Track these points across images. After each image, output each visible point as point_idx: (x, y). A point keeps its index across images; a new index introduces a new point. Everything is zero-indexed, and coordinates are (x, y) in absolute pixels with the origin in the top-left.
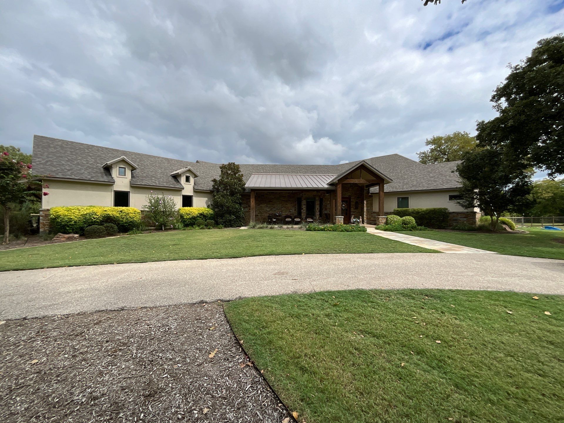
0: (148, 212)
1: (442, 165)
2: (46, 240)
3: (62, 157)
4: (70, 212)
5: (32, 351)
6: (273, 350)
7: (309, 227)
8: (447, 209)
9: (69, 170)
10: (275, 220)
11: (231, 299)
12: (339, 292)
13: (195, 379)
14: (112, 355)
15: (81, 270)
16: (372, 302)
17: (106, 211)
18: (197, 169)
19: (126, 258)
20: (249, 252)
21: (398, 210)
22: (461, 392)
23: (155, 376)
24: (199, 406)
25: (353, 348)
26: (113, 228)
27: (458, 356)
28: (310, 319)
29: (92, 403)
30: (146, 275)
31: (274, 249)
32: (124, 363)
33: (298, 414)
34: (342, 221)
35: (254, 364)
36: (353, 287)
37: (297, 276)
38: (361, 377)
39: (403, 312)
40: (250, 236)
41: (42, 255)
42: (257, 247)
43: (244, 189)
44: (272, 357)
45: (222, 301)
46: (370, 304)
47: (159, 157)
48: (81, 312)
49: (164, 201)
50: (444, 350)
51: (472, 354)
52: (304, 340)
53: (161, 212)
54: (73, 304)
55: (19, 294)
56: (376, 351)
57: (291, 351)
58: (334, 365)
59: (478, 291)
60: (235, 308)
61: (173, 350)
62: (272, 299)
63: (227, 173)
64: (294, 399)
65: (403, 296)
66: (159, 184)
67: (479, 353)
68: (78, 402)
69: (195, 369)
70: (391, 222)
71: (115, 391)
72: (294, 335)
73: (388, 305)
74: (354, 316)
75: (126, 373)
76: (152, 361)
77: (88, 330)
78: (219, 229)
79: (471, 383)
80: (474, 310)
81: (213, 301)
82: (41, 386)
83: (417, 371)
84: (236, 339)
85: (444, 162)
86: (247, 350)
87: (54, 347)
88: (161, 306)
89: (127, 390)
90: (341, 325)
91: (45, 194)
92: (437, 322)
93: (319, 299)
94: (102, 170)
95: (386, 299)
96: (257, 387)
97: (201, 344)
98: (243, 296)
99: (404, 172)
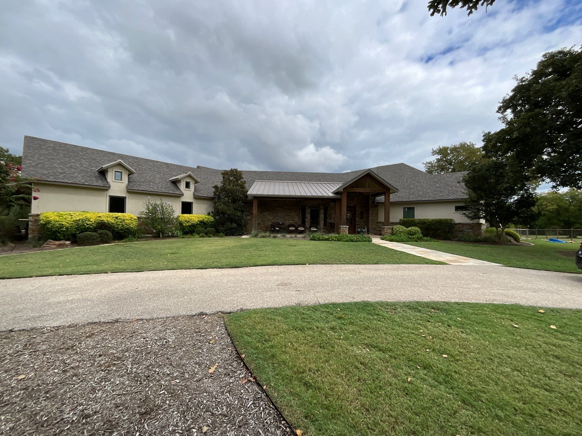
0: (145, 218)
1: (448, 175)
2: (35, 247)
3: (53, 159)
4: (61, 218)
5: (19, 365)
6: (276, 365)
7: (313, 237)
8: (453, 220)
9: (61, 174)
10: (278, 229)
11: (232, 311)
12: (344, 304)
13: (194, 395)
14: (106, 370)
15: (72, 279)
16: (378, 315)
17: (100, 217)
18: (197, 175)
19: (121, 267)
20: (253, 261)
21: (404, 221)
22: (468, 407)
23: (151, 392)
24: (198, 424)
25: (358, 362)
26: (107, 235)
27: (465, 370)
28: (314, 332)
29: (84, 421)
30: (142, 285)
31: (277, 259)
32: (118, 379)
33: (302, 432)
34: (347, 231)
35: (256, 380)
36: (358, 299)
37: (301, 287)
38: (367, 393)
39: (409, 325)
40: (252, 246)
41: (31, 263)
42: (259, 256)
43: (246, 196)
44: (275, 371)
45: (222, 312)
46: (375, 317)
47: (157, 162)
48: (73, 324)
49: (162, 208)
50: (451, 365)
51: (478, 369)
52: (308, 354)
53: (159, 218)
54: (63, 315)
55: (5, 305)
56: (382, 365)
57: (295, 366)
58: (339, 380)
59: (484, 304)
60: (237, 320)
61: (171, 364)
62: (275, 311)
63: (229, 179)
64: (298, 416)
65: (409, 309)
66: (158, 189)
67: (486, 368)
68: (68, 421)
69: (194, 385)
70: (397, 232)
71: (108, 409)
72: (298, 349)
73: (395, 318)
74: (360, 329)
75: (121, 389)
76: (149, 376)
77: (80, 343)
78: (220, 237)
79: (478, 398)
80: (480, 323)
81: (213, 312)
82: (29, 403)
83: (424, 387)
84: (238, 353)
85: (450, 172)
86: (249, 365)
87: (43, 362)
88: (158, 318)
89: (121, 408)
90: (346, 339)
91: (35, 198)
92: (443, 336)
93: (323, 312)
94: (97, 174)
95: (392, 312)
96: (259, 404)
97: (200, 358)
98: (244, 308)
99: (410, 182)
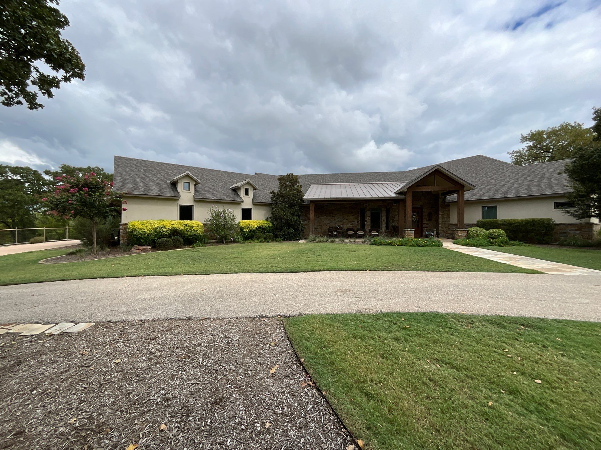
0: (210, 225)
1: (544, 165)
2: (125, 251)
3: (136, 175)
4: (144, 226)
5: (116, 351)
6: (335, 372)
7: (374, 241)
8: (551, 220)
9: (142, 187)
10: (336, 233)
11: (291, 315)
12: (409, 314)
13: (257, 392)
14: (182, 361)
15: (154, 280)
16: (450, 328)
17: (173, 224)
18: (255, 182)
19: (191, 270)
20: (309, 267)
21: (482, 222)
22: (569, 445)
23: (220, 385)
24: (262, 420)
25: (426, 378)
26: (179, 241)
27: (566, 401)
28: (376, 342)
29: (166, 404)
30: (209, 287)
31: (335, 264)
32: (193, 370)
33: (363, 443)
34: (413, 235)
35: (315, 385)
36: (426, 309)
37: (361, 295)
38: (438, 412)
39: (490, 342)
40: (309, 251)
41: (123, 265)
42: (317, 261)
43: (303, 201)
44: (334, 378)
45: (282, 316)
46: (447, 330)
47: (219, 171)
48: (155, 319)
49: (224, 214)
50: (546, 392)
51: (585, 401)
52: (369, 364)
53: (222, 225)
54: (148, 310)
55: (105, 300)
56: (456, 385)
57: (355, 375)
58: (404, 395)
59: (595, 323)
60: (296, 324)
61: (236, 361)
62: (334, 318)
63: (286, 184)
64: (359, 426)
65: (490, 324)
66: (220, 197)
67: (596, 400)
68: (154, 402)
69: (257, 383)
70: (474, 235)
71: (185, 396)
72: (358, 357)
73: (471, 333)
74: (428, 343)
75: (195, 378)
76: (217, 370)
77: (161, 336)
78: (278, 242)
79: (584, 436)
80: (589, 346)
81: (273, 315)
82: (124, 383)
83: (509, 414)
84: (297, 357)
85: (547, 161)
86: (308, 369)
87: (134, 349)
88: (223, 318)
89: (195, 396)
90: (412, 351)
91: (124, 210)
92: (536, 358)
93: (386, 321)
94: (170, 185)
95: (467, 326)
96: (319, 408)
97: (262, 359)
98: (303, 312)
99: (490, 177)
